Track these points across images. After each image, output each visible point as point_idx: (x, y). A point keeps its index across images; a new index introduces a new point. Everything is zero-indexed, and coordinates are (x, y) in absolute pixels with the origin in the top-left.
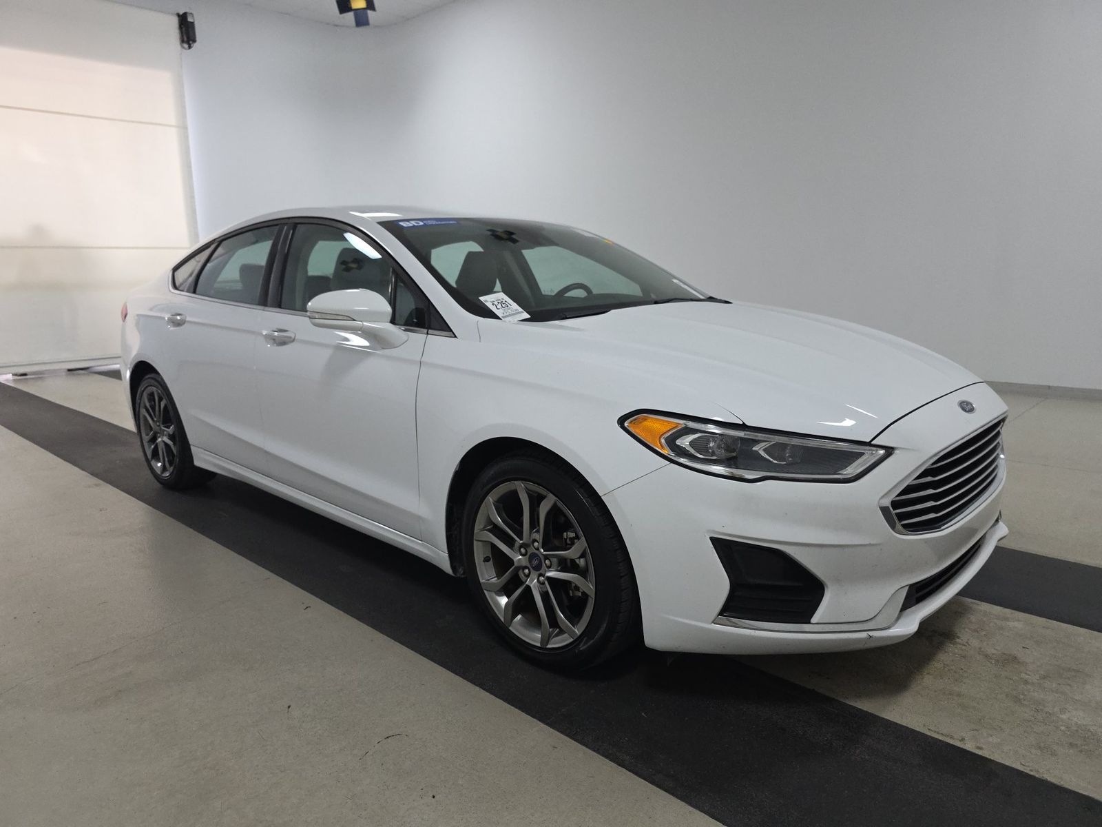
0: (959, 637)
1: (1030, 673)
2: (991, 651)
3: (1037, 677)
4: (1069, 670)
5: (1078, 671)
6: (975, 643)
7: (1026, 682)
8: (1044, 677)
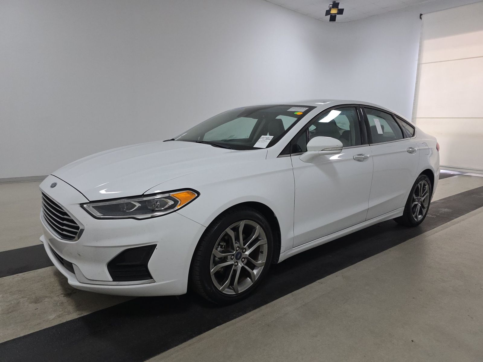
0: (64, 297)
1: (25, 301)
2: (47, 299)
3: (21, 302)
4: (12, 311)
5: (8, 313)
6: (56, 299)
7: (23, 297)
8: (18, 303)
